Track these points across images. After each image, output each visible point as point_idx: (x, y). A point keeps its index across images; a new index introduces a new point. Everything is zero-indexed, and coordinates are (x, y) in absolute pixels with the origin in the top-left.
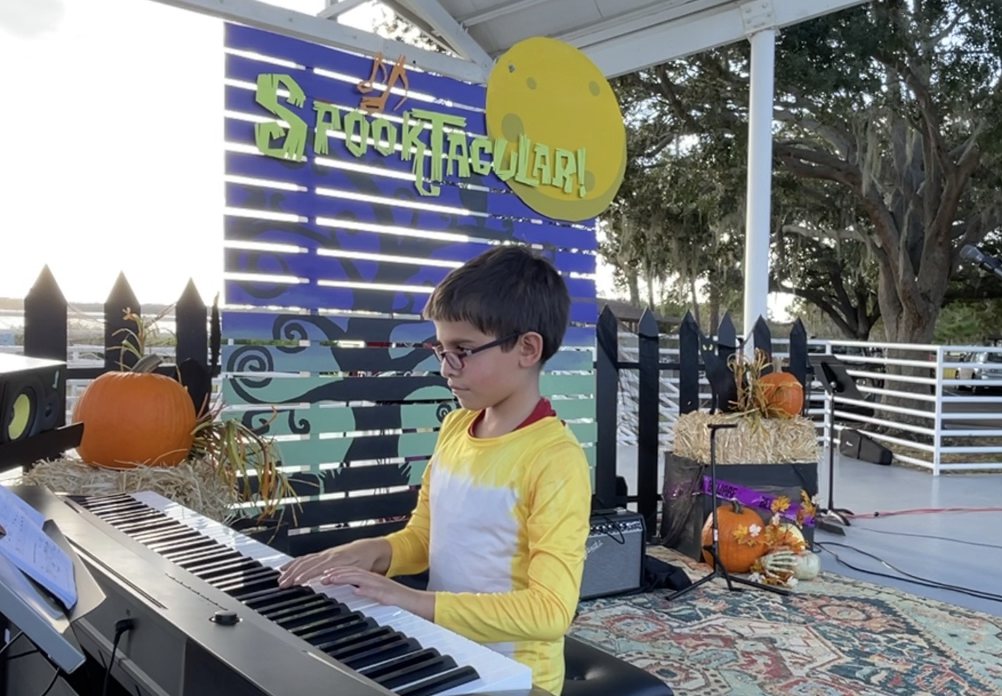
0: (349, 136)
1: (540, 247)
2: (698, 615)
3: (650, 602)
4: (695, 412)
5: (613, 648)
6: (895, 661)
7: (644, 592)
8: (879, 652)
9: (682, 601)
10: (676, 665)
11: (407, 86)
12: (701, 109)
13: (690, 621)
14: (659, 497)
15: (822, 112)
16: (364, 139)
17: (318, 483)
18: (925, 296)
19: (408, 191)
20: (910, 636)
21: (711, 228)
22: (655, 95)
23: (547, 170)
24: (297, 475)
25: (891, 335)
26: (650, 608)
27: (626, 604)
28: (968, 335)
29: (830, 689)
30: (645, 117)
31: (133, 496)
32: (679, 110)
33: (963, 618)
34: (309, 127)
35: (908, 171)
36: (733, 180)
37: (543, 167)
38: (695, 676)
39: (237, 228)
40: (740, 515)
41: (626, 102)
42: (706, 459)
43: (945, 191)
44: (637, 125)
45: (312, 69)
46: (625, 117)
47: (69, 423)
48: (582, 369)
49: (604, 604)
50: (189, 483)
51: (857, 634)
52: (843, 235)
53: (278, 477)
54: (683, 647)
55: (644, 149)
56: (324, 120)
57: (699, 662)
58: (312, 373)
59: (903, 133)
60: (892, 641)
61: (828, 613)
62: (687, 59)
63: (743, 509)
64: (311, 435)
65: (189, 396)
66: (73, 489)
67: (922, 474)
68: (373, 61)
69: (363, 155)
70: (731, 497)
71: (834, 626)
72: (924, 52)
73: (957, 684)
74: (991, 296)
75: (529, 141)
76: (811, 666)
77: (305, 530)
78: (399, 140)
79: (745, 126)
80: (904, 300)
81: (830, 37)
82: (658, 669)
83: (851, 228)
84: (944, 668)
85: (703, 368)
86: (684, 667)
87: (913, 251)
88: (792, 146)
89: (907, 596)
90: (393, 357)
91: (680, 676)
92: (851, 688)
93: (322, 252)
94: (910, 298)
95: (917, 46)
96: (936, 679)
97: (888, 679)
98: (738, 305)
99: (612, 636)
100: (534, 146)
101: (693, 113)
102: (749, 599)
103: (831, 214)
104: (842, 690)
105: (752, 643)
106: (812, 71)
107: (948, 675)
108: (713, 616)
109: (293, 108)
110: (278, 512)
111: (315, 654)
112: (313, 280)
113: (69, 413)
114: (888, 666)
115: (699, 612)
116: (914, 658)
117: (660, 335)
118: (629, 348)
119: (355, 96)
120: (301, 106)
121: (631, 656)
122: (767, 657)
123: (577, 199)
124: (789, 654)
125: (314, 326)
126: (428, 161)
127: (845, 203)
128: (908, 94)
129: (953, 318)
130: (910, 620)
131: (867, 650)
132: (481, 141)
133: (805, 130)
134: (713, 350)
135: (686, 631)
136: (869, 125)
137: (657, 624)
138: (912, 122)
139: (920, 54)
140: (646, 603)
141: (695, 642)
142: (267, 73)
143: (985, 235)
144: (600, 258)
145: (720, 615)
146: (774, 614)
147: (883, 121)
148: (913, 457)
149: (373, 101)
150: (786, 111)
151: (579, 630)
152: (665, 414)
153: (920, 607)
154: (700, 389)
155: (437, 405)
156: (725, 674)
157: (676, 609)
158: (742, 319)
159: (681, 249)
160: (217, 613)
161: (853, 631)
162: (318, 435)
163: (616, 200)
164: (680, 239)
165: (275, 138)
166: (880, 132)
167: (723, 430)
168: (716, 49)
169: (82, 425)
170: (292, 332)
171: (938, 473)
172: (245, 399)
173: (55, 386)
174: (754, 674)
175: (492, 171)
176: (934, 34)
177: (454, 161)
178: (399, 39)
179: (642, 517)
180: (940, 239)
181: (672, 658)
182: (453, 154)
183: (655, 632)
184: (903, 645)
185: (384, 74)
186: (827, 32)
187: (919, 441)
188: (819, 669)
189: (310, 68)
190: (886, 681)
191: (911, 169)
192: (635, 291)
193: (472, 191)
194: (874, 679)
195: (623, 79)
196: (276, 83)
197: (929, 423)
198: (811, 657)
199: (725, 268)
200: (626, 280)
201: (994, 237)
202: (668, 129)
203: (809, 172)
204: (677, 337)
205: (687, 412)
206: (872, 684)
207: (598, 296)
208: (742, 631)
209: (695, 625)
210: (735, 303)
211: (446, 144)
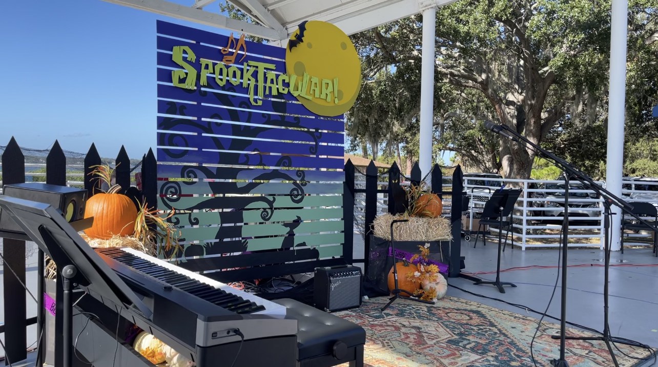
1: (314, 130)
2: (383, 316)
6: (480, 338)
8: (473, 334)
9: (376, 309)
13: (377, 319)
19: (246, 103)
29: (445, 350)
33: (521, 320)
40: (407, 267)
45: (200, 43)
51: (463, 326)
54: (374, 330)
56: (205, 69)
57: (381, 337)
58: (200, 195)
60: (481, 329)
61: (450, 316)
70: (403, 257)
71: (452, 322)
73: (510, 349)
76: (437, 340)
86: (373, 339)
89: (493, 309)
90: (239, 187)
91: (371, 343)
92: (455, 350)
93: (204, 135)
97: (475, 346)
102: (410, 309)
104: (451, 351)
105: (409, 329)
107: (507, 345)
108: (391, 316)
112: (200, 149)
114: (476, 340)
115: (384, 314)
116: (491, 337)
119: (219, 56)
122: (415, 335)
124: (427, 334)
130: (492, 320)
131: (467, 333)
141: (380, 328)
142: (177, 45)
145: (394, 316)
146: (422, 316)
153: (499, 314)
155: (261, 211)
156: (394, 342)
161: (462, 325)
167: (397, 223)
170: (190, 175)
171: (524, 249)
174: (408, 343)
184: (486, 332)
188: (441, 341)
189: (198, 42)
193: (277, 102)
194: (468, 346)
198: (438, 336)
206: (467, 348)
208: (404, 323)
209: (381, 320)
211: (266, 79)
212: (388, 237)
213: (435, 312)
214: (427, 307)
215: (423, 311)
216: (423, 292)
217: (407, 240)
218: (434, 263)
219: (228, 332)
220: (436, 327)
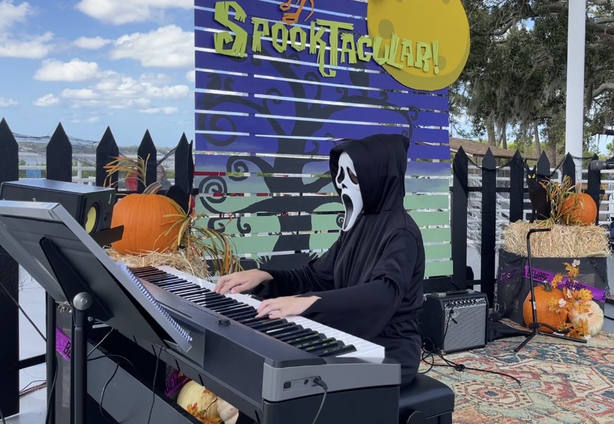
1: (407, 109)
2: (517, 358)
9: (507, 350)
10: (498, 389)
13: (511, 363)
17: (256, 265)
19: (314, 73)
26: (484, 354)
29: (600, 405)
38: (510, 395)
40: (549, 293)
42: (526, 253)
48: (442, 191)
53: (233, 260)
56: (258, 30)
57: (514, 387)
58: (252, 194)
61: (607, 359)
63: (551, 289)
64: (252, 234)
70: (544, 280)
71: (610, 367)
76: (590, 391)
82: (486, 391)
86: (503, 390)
91: (500, 395)
93: (258, 115)
101: (530, 2)
102: (553, 350)
104: (609, 406)
105: (552, 376)
108: (527, 360)
122: (561, 385)
124: (576, 384)
137: (488, 363)
145: (532, 359)
146: (570, 359)
155: (336, 215)
156: (531, 395)
162: (256, 233)
167: (538, 234)
169: (123, 227)
172: (210, 210)
174: (551, 395)
181: (496, 384)
188: (595, 393)
198: (591, 386)
202: (511, 15)
205: (514, 221)
208: (545, 369)
209: (514, 365)
211: (340, 42)
212: (523, 252)
213: (587, 354)
214: (576, 346)
215: (570, 352)
216: (572, 328)
217: (548, 256)
218: (585, 287)
219: (306, 382)
220: (590, 374)
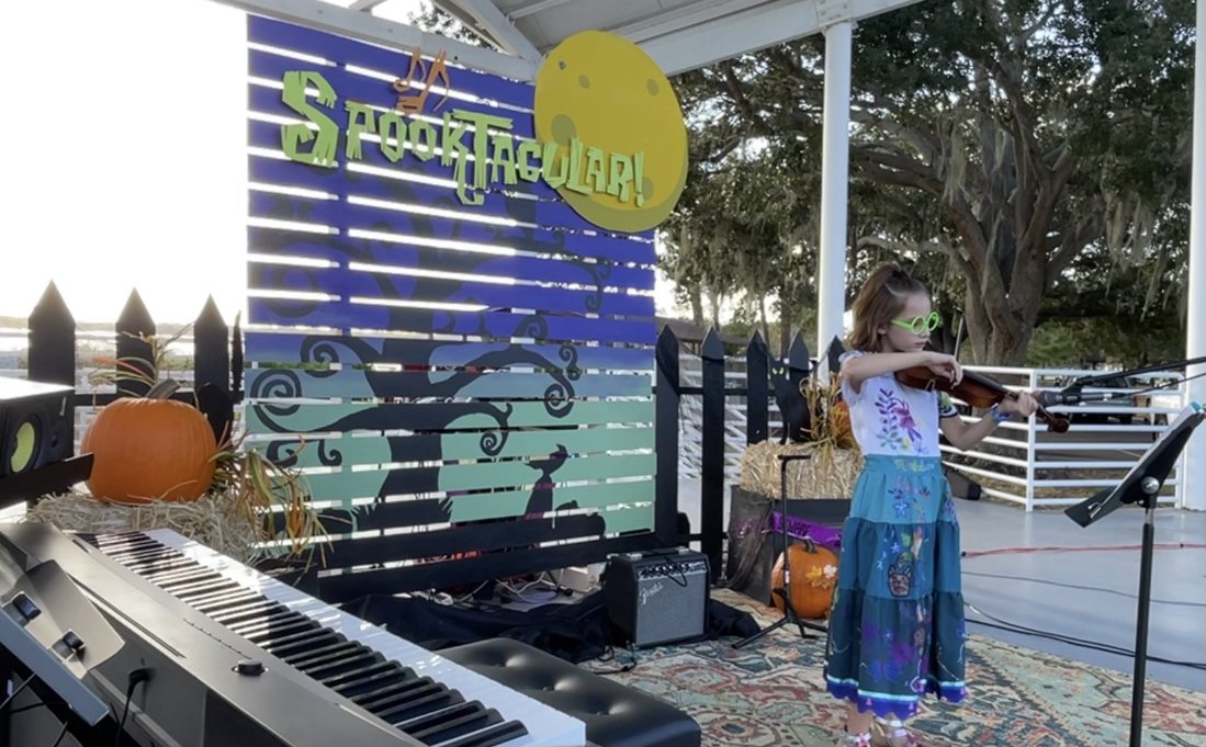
0: (384, 140)
1: (594, 261)
3: (715, 650)
4: (764, 442)
5: (674, 701)
6: (984, 715)
7: (706, 639)
8: (966, 705)
9: (749, 649)
10: (743, 719)
11: (447, 84)
12: (770, 110)
13: (758, 671)
14: (724, 536)
15: (903, 113)
16: (400, 143)
17: (350, 519)
18: (1017, 315)
19: (449, 199)
20: (1001, 688)
21: (782, 240)
22: (720, 94)
23: (601, 177)
24: (327, 511)
25: (980, 358)
26: (715, 657)
27: (688, 653)
28: (1064, 358)
30: (709, 118)
31: (147, 534)
32: (747, 110)
33: (1059, 668)
34: (340, 129)
35: (997, 178)
36: (806, 187)
37: (597, 173)
38: (763, 731)
39: (261, 240)
40: (814, 555)
41: (689, 101)
42: (776, 493)
43: (1039, 198)
44: (701, 126)
45: (344, 65)
46: (687, 118)
47: (78, 454)
48: (642, 395)
49: (664, 652)
50: (207, 521)
52: (926, 246)
53: (307, 514)
54: (751, 700)
55: (708, 154)
56: (357, 122)
57: (769, 716)
58: (344, 399)
59: (992, 134)
60: (981, 693)
62: (755, 55)
63: (817, 548)
64: (344, 467)
65: (208, 422)
66: (82, 527)
67: (1013, 510)
68: (410, 58)
69: (400, 160)
70: (804, 535)
72: (1016, 46)
73: (1052, 740)
74: (1089, 314)
75: (581, 145)
77: (337, 572)
78: (439, 143)
79: (819, 127)
80: (994, 318)
81: (912, 31)
82: (724, 724)
83: (936, 240)
84: (1037, 723)
85: (772, 394)
86: (751, 722)
87: (1004, 266)
88: (870, 150)
89: (997, 644)
90: (432, 382)
91: (748, 731)
93: (354, 266)
94: (1000, 316)
95: (1008, 40)
96: (1030, 735)
97: (977, 735)
98: (811, 325)
99: (674, 688)
100: (588, 149)
101: (762, 113)
103: (912, 225)
106: (892, 67)
107: (1043, 731)
108: (785, 666)
109: (323, 108)
110: (306, 553)
111: (348, 707)
112: (345, 297)
113: (77, 443)
114: (977, 720)
115: (768, 661)
116: (1006, 712)
117: (725, 357)
118: (691, 372)
119: (390, 95)
120: (332, 107)
121: (694, 709)
123: (633, 208)
125: (345, 347)
126: (471, 166)
127: (928, 212)
128: (998, 94)
129: (1048, 338)
130: (999, 671)
132: (529, 144)
133: (885, 132)
134: (784, 373)
135: (754, 682)
136: (955, 127)
137: (722, 674)
138: (1002, 123)
139: (1012, 49)
140: (711, 652)
141: (764, 696)
142: (295, 70)
143: (1083, 247)
144: (659, 273)
145: (791, 664)
147: (970, 122)
148: (1004, 491)
149: (410, 101)
150: (864, 112)
151: (637, 680)
152: (731, 444)
153: (1011, 656)
154: (770, 417)
155: (481, 434)
156: (798, 729)
157: (742, 658)
158: (816, 339)
159: (748, 263)
160: (240, 662)
162: (350, 467)
163: (676, 210)
164: (747, 252)
165: (303, 140)
166: (967, 134)
167: (795, 462)
168: (787, 44)
169: (92, 455)
170: (323, 355)
171: (1031, 509)
172: (271, 428)
173: (62, 413)
174: (829, 729)
175: (541, 178)
176: (1027, 27)
177: (499, 166)
178: (438, 33)
179: (706, 556)
180: (1034, 252)
181: (738, 712)
182: (497, 160)
183: (720, 684)
184: (993, 698)
185: (423, 70)
186: (909, 24)
187: (1011, 474)
189: (341, 65)
190: (974, 738)
191: (1001, 176)
192: (698, 309)
193: (519, 199)
194: (961, 735)
195: (684, 76)
196: (305, 81)
197: (1022, 454)
199: (796, 283)
200: (689, 296)
201: (1094, 250)
202: (735, 131)
203: (889, 178)
204: (745, 359)
205: (755, 443)
206: (958, 741)
207: (657, 314)
209: (764, 676)
210: (808, 323)
211: (491, 149)
212: (771, 491)
217: (810, 497)
